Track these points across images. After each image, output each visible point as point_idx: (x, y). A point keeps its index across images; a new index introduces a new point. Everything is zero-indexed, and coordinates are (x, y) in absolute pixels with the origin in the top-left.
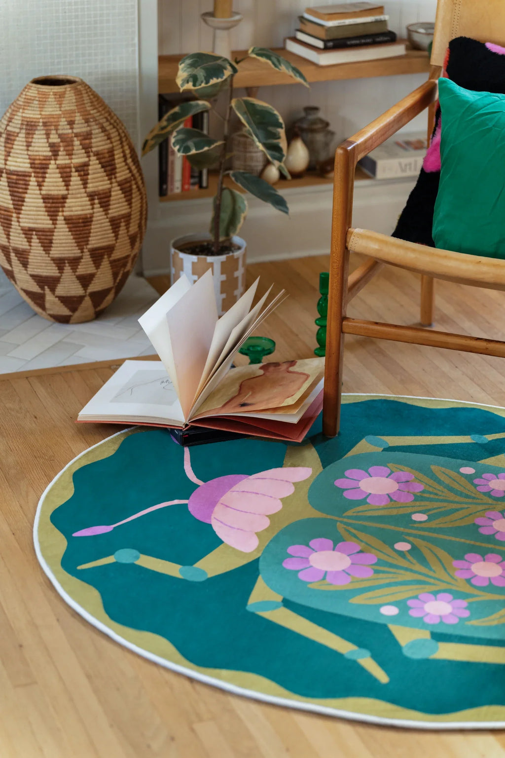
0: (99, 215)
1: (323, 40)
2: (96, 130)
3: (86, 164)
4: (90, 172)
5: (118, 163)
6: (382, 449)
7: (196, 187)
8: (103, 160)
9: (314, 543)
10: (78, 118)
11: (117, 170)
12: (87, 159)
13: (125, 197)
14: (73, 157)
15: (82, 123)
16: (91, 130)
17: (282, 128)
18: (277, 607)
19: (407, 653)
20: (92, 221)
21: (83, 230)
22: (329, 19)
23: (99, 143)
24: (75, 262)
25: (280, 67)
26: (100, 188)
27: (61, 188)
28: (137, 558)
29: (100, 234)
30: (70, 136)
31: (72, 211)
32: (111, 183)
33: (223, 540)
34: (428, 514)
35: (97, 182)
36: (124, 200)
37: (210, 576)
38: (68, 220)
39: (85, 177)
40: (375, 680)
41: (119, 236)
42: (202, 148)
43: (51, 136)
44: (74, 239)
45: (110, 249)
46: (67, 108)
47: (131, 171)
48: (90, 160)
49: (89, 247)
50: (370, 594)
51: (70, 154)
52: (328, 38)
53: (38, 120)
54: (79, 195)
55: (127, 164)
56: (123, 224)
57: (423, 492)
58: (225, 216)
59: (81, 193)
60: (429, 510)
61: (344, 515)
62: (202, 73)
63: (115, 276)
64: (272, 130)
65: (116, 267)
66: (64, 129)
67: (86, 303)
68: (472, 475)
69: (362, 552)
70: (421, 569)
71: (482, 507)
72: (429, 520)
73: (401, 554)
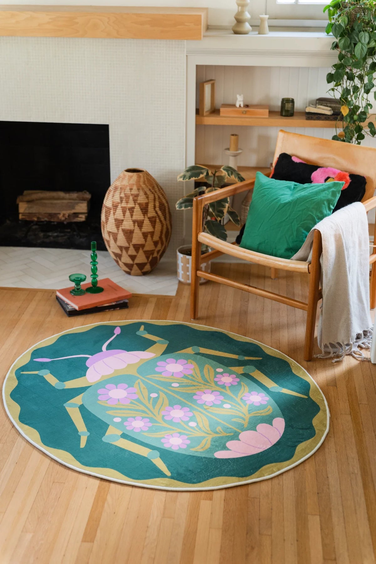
0: (137, 230)
2: (142, 193)
4: (135, 211)
5: (150, 209)
6: (194, 353)
8: (142, 207)
10: (135, 188)
11: (149, 212)
12: (134, 206)
13: (151, 224)
14: (129, 204)
15: (135, 190)
16: (139, 193)
17: (228, 203)
20: (133, 232)
21: (130, 236)
23: (142, 199)
24: (127, 249)
25: (231, 176)
26: (139, 219)
27: (122, 216)
29: (138, 238)
30: (129, 195)
31: (125, 227)
32: (144, 217)
34: (180, 384)
35: (137, 216)
38: (123, 230)
39: (132, 213)
41: (147, 241)
43: (122, 194)
45: (143, 246)
46: (132, 183)
48: (135, 206)
49: (132, 243)
51: (127, 202)
53: (118, 186)
54: (128, 221)
55: (155, 210)
56: (149, 236)
59: (129, 220)
62: (188, 174)
63: (148, 258)
64: (223, 203)
65: (148, 254)
66: (128, 191)
67: (135, 267)
68: (219, 372)
69: (135, 393)
70: (150, 406)
71: (207, 387)
72: (178, 387)
73: (149, 398)
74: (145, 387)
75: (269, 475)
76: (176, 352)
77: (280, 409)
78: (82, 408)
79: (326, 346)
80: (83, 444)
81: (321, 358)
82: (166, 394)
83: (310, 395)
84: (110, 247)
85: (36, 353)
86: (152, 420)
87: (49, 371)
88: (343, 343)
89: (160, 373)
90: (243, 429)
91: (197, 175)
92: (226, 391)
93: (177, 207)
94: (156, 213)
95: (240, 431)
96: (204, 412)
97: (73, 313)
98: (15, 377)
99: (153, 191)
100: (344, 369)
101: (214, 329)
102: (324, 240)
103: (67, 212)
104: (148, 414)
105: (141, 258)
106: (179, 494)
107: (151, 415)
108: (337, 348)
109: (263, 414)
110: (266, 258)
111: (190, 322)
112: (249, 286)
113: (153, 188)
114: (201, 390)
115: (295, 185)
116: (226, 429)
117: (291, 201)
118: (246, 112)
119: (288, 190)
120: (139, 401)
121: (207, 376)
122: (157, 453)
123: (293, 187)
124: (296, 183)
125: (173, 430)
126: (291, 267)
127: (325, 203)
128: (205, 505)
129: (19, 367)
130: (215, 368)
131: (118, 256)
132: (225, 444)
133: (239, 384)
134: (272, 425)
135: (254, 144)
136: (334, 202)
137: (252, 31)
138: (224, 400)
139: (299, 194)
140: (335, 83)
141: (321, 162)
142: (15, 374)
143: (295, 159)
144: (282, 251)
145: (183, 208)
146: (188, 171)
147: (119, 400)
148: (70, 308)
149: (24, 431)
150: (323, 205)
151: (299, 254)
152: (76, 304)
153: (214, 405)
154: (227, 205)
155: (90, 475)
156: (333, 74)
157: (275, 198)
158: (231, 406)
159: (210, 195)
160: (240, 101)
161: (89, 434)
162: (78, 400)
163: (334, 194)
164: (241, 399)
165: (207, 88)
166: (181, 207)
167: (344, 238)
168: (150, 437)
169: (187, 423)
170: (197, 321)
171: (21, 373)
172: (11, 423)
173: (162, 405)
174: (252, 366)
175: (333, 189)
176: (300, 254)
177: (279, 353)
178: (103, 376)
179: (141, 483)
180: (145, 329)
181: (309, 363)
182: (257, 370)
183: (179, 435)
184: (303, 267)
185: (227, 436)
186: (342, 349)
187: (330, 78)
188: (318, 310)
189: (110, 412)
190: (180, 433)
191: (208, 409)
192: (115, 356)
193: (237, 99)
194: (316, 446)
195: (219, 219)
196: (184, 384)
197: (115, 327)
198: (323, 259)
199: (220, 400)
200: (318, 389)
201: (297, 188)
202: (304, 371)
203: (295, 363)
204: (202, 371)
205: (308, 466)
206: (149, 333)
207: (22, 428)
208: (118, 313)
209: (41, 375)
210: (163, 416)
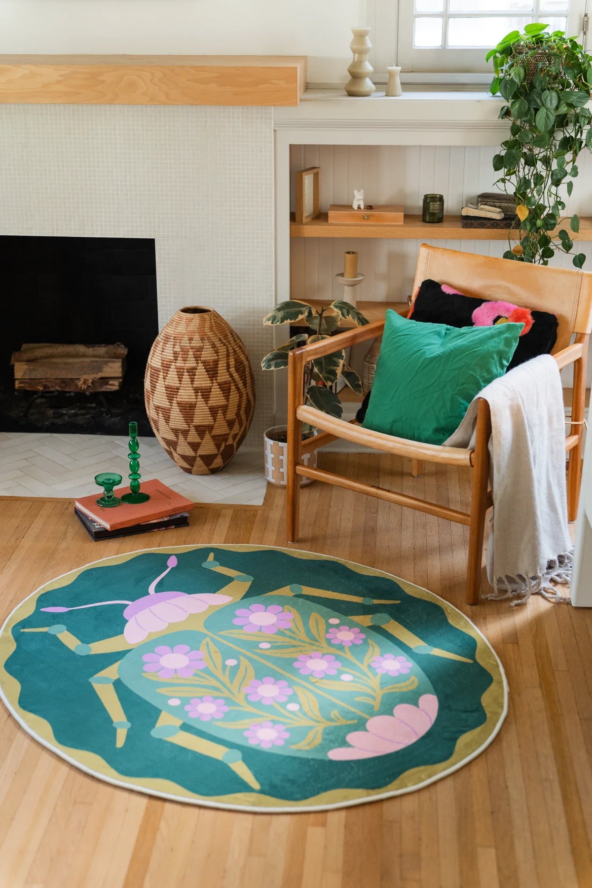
0: (200, 402)
2: (207, 345)
3: (195, 368)
4: (197, 374)
5: (220, 370)
6: (294, 594)
8: (208, 367)
10: (197, 337)
11: (219, 375)
12: (195, 365)
13: (223, 393)
14: (187, 362)
15: (198, 340)
16: (204, 345)
17: (342, 359)
20: (195, 407)
21: (189, 412)
23: (208, 354)
24: (185, 433)
25: (347, 317)
26: (203, 385)
27: (176, 382)
29: (202, 416)
30: (187, 348)
31: (182, 398)
32: (212, 383)
34: (272, 644)
35: (201, 381)
36: (222, 395)
38: (179, 404)
39: (193, 377)
41: (218, 420)
43: (176, 347)
44: (183, 417)
45: (210, 428)
46: (192, 329)
48: (198, 366)
49: (194, 424)
51: (185, 360)
53: (171, 335)
54: (187, 388)
55: (229, 371)
56: (220, 412)
59: (189, 387)
62: (280, 315)
63: (218, 446)
64: (335, 359)
65: (218, 440)
66: (185, 343)
67: (199, 462)
68: (333, 625)
69: (201, 660)
70: (225, 679)
71: (315, 648)
72: (269, 649)
73: (224, 667)
74: (218, 650)
75: (415, 784)
76: (266, 593)
77: (431, 681)
78: (118, 685)
79: (500, 581)
80: (120, 742)
81: (492, 600)
82: (250, 660)
83: (477, 657)
84: (158, 430)
85: (45, 599)
86: (229, 702)
87: (66, 628)
88: (527, 576)
89: (241, 627)
90: (373, 714)
91: (294, 316)
92: (345, 653)
93: (264, 366)
94: (231, 375)
95: (367, 717)
96: (311, 687)
97: (101, 535)
98: (12, 637)
99: (225, 341)
100: (530, 617)
101: (324, 556)
102: (495, 415)
103: (90, 377)
104: (223, 692)
105: (208, 447)
106: (274, 818)
107: (227, 694)
108: (516, 583)
109: (404, 690)
110: (404, 444)
111: (286, 547)
112: (379, 488)
113: (226, 336)
114: (306, 652)
115: (447, 329)
116: (346, 714)
117: (441, 354)
118: (369, 217)
119: (436, 337)
120: (207, 671)
121: (314, 631)
122: (238, 754)
123: (443, 332)
124: (449, 327)
125: (263, 716)
126: (442, 458)
127: (495, 356)
128: (315, 834)
129: (18, 621)
130: (326, 617)
131: (172, 444)
132: (345, 738)
133: (365, 642)
134: (418, 707)
135: (382, 266)
136: (509, 355)
137: (376, 91)
138: (342, 668)
139: (454, 344)
140: (506, 170)
141: (486, 293)
142: (13, 632)
143: (446, 289)
144: (428, 433)
145: (273, 368)
146: (279, 310)
147: (176, 671)
148: (96, 527)
149: (27, 721)
150: (492, 360)
151: (455, 438)
152: (107, 521)
153: (326, 676)
154: (341, 362)
155: (131, 791)
156: (502, 156)
157: (415, 349)
158: (353, 677)
159: (315, 347)
160: (358, 200)
161: (129, 725)
162: (112, 672)
163: (508, 342)
164: (369, 666)
165: (308, 180)
166: (269, 366)
167: (525, 411)
168: (228, 729)
169: (283, 705)
170: (297, 545)
171: (22, 630)
172: (7, 710)
173: (244, 678)
174: (385, 613)
175: (507, 335)
176: (457, 436)
177: (427, 592)
178: (150, 633)
179: (213, 801)
180: (215, 559)
181: (474, 608)
182: (392, 621)
183: (272, 724)
184: (462, 456)
185: (347, 726)
186: (526, 585)
187: (499, 162)
188: (487, 524)
189: (162, 691)
190: (273, 721)
191: (317, 682)
192: (169, 601)
193: (354, 197)
194: (487, 738)
195: (329, 384)
196: (277, 644)
197: (169, 556)
198: (493, 444)
199: (337, 669)
200: (489, 648)
201: (450, 333)
202: (466, 620)
203: (452, 608)
204: (306, 623)
205: (475, 770)
206: (221, 565)
207: (23, 718)
208: (172, 534)
209: (52, 633)
210: (247, 695)
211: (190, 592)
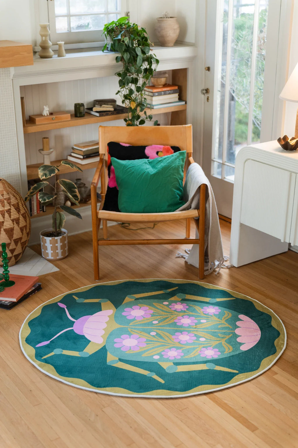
0: (16, 227)
1: (82, 156)
2: (12, 197)
3: (10, 209)
4: (11, 212)
5: (21, 208)
6: (134, 299)
7: (42, 212)
8: (16, 207)
9: (122, 336)
10: (5, 193)
11: (20, 210)
12: (10, 207)
13: (24, 219)
14: (5, 207)
17: (76, 189)
18: (118, 362)
19: (168, 371)
20: (14, 230)
21: (11, 233)
22: (84, 148)
23: (13, 201)
24: (9, 245)
25: (73, 167)
26: (16, 217)
27: (2, 219)
28: (62, 352)
29: (17, 234)
30: (3, 200)
31: (6, 227)
32: (19, 215)
33: (90, 340)
34: (158, 321)
35: (15, 215)
36: (24, 220)
37: (90, 354)
39: (10, 214)
40: (160, 383)
41: (24, 234)
42: (50, 199)
44: (8, 237)
45: (20, 239)
47: (25, 210)
48: (11, 208)
49: (13, 239)
50: (148, 352)
52: (84, 155)
54: (8, 221)
55: (23, 207)
56: (24, 229)
57: (153, 313)
58: (58, 222)
60: (158, 319)
61: (129, 325)
64: (73, 189)
67: (13, 259)
68: (168, 304)
69: (139, 338)
70: (162, 340)
71: (175, 315)
72: (159, 323)
73: (153, 336)
74: (140, 331)
76: (122, 303)
78: (123, 361)
82: (159, 329)
83: (234, 296)
85: (30, 342)
86: (177, 348)
87: (61, 349)
89: (135, 319)
90: (233, 329)
92: (189, 313)
93: (42, 201)
95: (233, 331)
96: (198, 330)
97: (12, 306)
98: (43, 363)
105: (18, 250)
109: (229, 317)
114: (175, 318)
116: (224, 334)
121: (164, 309)
125: (198, 347)
129: (34, 356)
130: (161, 303)
132: (237, 342)
133: (189, 306)
134: (243, 321)
137: (54, 55)
138: (196, 319)
142: (41, 361)
143: (123, 144)
147: (137, 346)
149: (110, 391)
152: (12, 297)
156: (120, 81)
158: (206, 320)
160: (46, 111)
161: (154, 373)
162: (112, 357)
163: (183, 160)
164: (204, 314)
169: (198, 340)
173: (168, 337)
178: (102, 336)
180: (79, 298)
182: (185, 295)
183: (205, 349)
184: (194, 213)
185: (231, 337)
190: (204, 347)
191: (196, 327)
192: (88, 321)
193: (44, 109)
194: (280, 321)
197: (56, 303)
200: (234, 292)
203: (199, 282)
206: (85, 299)
207: (106, 391)
209: (58, 353)
210: (179, 343)
211: (92, 314)
